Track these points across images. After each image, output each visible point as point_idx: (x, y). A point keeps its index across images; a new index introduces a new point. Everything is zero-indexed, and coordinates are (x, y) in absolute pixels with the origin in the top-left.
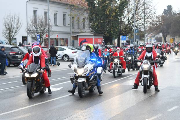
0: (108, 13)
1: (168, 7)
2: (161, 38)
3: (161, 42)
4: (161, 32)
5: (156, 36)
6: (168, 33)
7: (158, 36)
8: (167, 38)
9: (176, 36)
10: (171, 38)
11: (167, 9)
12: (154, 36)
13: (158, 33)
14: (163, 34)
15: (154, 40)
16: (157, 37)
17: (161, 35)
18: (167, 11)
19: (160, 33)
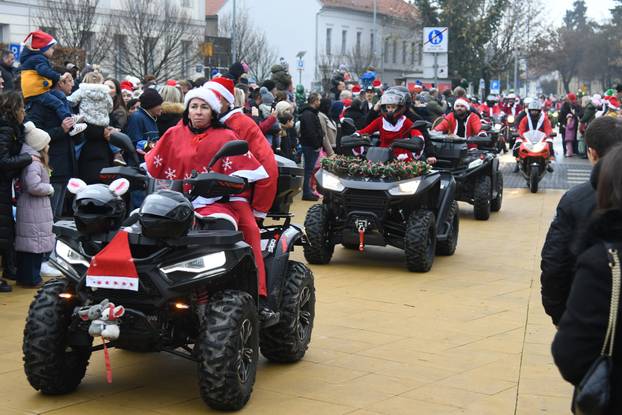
0: (464, 35)
1: (575, 4)
2: (554, 83)
3: (554, 93)
4: (558, 69)
5: (542, 78)
6: (575, 73)
7: (548, 78)
8: (570, 85)
9: (593, 79)
10: (581, 84)
11: (573, 10)
12: (538, 78)
13: (549, 71)
14: (563, 73)
15: (538, 88)
16: (546, 81)
17: (556, 75)
18: (574, 14)
19: (554, 70)
